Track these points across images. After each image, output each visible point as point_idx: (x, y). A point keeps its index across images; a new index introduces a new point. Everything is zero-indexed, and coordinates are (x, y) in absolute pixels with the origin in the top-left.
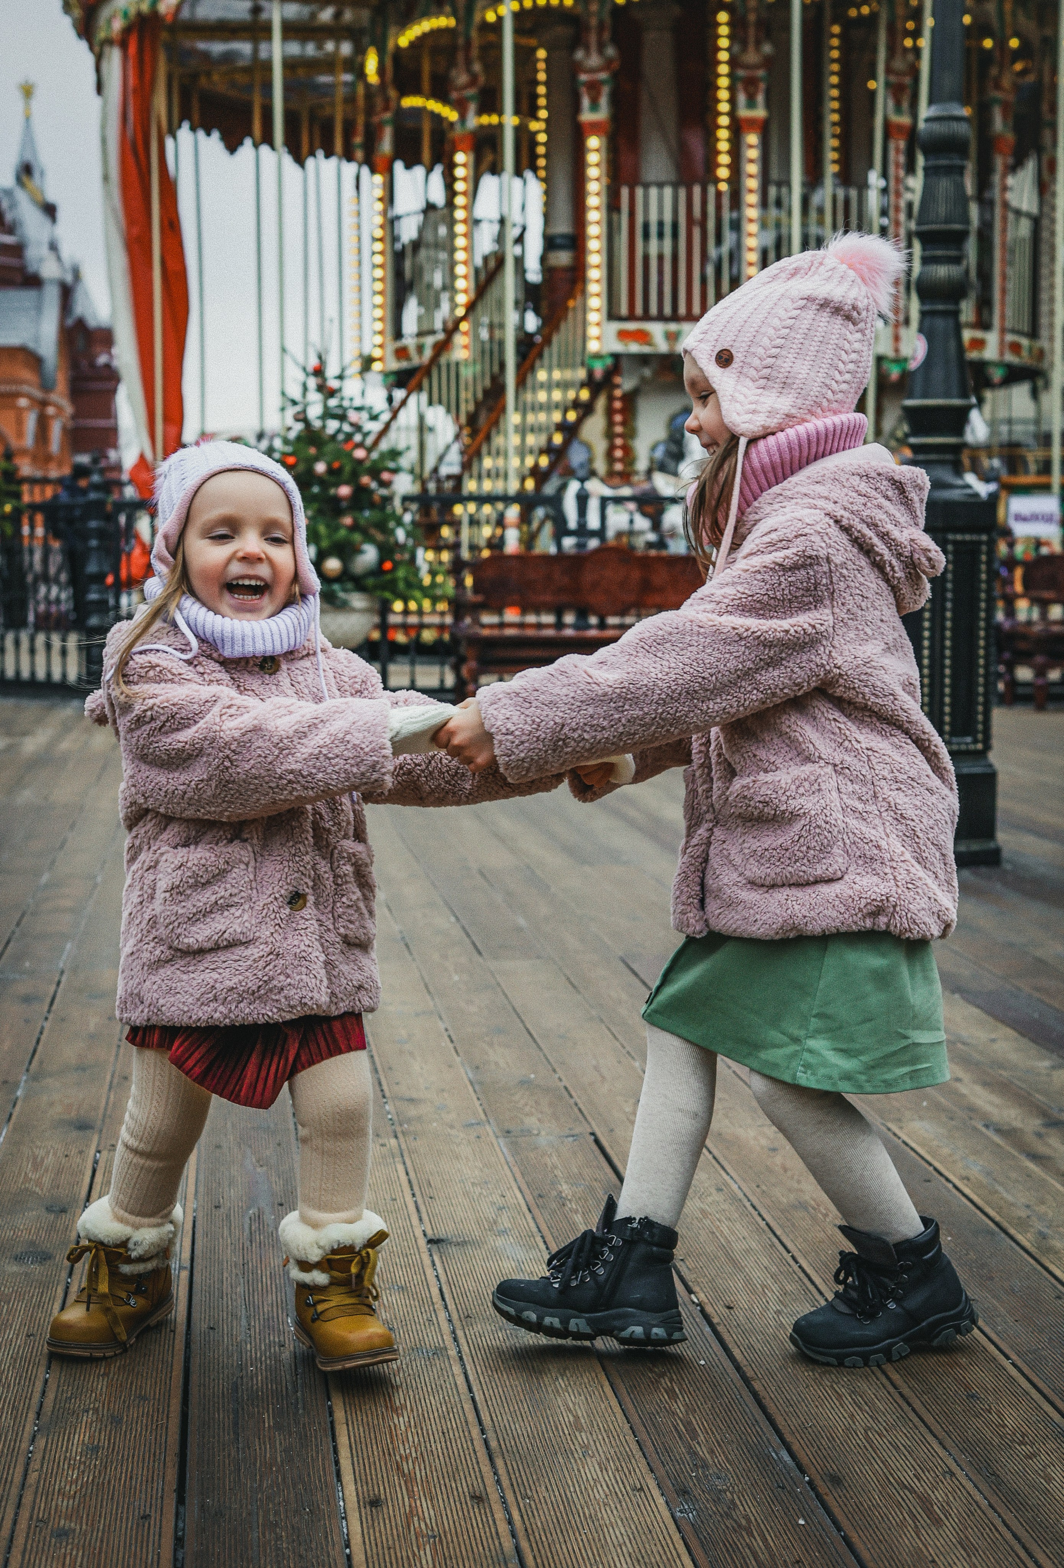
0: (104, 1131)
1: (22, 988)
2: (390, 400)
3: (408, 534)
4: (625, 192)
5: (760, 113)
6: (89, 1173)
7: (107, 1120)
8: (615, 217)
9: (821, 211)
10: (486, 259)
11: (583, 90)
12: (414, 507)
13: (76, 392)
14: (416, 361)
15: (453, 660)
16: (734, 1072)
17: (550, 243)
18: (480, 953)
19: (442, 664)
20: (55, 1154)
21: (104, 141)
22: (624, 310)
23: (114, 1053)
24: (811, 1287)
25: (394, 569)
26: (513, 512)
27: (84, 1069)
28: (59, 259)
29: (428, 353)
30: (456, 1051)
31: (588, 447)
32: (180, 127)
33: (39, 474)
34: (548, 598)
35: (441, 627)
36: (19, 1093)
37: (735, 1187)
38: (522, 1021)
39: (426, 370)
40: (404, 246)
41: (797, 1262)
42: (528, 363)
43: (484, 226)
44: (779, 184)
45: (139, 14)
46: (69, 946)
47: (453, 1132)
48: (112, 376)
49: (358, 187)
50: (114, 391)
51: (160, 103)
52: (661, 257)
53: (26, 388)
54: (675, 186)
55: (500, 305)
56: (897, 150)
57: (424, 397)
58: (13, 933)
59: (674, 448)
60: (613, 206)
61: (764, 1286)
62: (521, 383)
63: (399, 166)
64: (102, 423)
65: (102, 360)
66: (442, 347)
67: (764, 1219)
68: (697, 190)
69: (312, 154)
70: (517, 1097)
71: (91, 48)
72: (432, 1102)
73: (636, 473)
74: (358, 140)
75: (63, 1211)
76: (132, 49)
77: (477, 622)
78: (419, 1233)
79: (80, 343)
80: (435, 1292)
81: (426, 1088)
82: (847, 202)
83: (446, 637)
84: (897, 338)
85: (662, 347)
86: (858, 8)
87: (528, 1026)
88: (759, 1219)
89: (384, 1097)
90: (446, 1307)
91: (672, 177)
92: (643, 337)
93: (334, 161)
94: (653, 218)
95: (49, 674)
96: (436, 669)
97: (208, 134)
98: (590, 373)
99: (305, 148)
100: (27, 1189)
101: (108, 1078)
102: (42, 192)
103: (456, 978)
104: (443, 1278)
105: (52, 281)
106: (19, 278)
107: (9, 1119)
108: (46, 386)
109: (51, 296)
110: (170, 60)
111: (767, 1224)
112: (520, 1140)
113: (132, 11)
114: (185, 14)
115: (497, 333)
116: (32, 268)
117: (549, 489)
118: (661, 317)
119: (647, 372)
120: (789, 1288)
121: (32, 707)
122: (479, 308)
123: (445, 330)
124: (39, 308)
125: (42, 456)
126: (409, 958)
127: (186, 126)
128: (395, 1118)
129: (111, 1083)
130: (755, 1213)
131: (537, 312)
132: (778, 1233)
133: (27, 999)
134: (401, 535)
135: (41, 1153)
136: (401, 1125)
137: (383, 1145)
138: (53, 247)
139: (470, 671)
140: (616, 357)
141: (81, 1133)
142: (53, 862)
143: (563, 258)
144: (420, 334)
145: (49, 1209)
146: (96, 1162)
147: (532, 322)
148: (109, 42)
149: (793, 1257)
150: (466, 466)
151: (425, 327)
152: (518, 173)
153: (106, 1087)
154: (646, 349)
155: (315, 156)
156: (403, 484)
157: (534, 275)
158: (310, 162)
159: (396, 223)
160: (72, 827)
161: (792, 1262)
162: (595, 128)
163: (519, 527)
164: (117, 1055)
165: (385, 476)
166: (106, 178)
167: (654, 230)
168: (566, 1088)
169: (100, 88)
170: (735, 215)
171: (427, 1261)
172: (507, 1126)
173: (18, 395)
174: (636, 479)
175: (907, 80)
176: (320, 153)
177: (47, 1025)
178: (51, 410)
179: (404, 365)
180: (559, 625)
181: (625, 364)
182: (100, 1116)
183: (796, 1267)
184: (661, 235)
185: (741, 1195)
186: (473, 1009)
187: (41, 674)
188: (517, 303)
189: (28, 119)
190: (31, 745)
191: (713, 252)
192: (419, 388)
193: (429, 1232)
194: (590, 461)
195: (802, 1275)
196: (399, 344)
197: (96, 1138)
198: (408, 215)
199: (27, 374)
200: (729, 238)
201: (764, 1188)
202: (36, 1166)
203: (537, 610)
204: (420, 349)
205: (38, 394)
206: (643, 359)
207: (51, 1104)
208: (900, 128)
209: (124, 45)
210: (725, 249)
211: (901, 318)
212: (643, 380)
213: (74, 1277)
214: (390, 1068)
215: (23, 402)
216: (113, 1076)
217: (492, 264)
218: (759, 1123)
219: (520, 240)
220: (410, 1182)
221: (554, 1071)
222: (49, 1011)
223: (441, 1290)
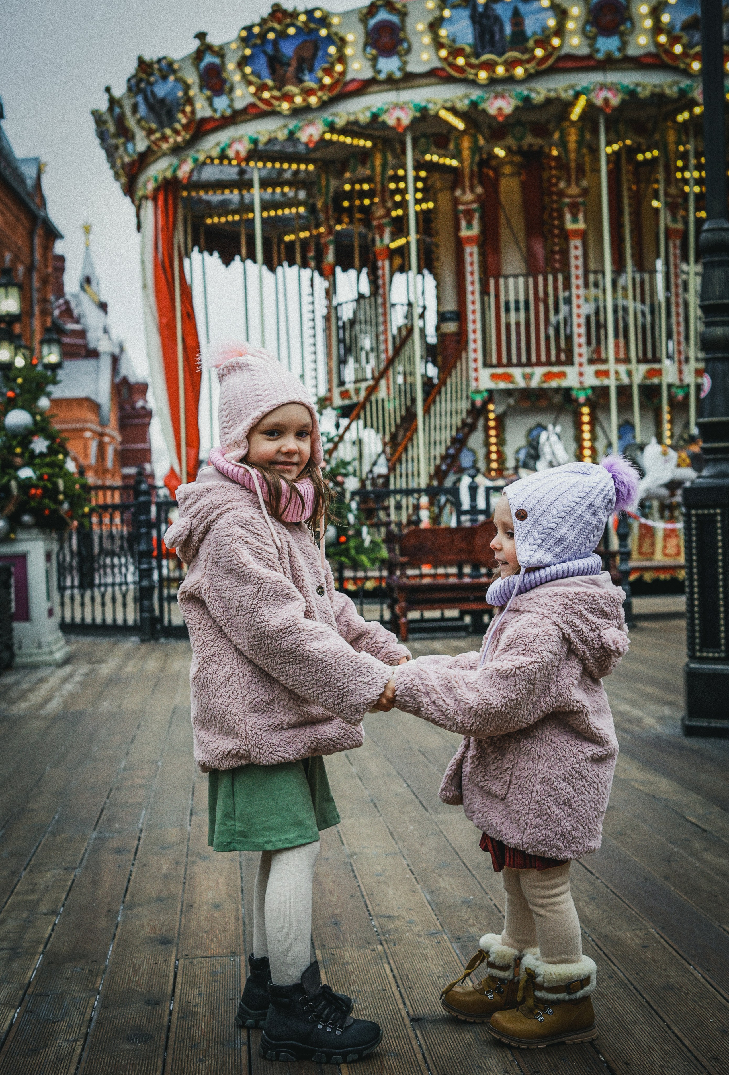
0: (180, 945)
1: (114, 844)
2: (338, 426)
3: (356, 517)
4: (492, 282)
5: (581, 225)
6: (172, 976)
7: (181, 937)
8: (486, 298)
9: (625, 289)
10: (400, 329)
11: (461, 216)
12: (357, 498)
13: (123, 426)
14: (355, 399)
15: (389, 601)
16: (611, 891)
17: (442, 317)
18: (426, 810)
19: (381, 604)
20: (147, 962)
21: (143, 262)
22: (494, 361)
23: (181, 888)
24: (683, 1048)
25: (347, 542)
26: (424, 500)
27: (162, 901)
28: (110, 339)
29: (363, 394)
30: (417, 881)
31: (473, 452)
32: (192, 250)
33: (99, 483)
34: (452, 557)
35: (381, 578)
36: (119, 919)
37: (621, 975)
38: (460, 858)
39: (363, 406)
40: (344, 323)
41: (671, 1029)
42: (430, 399)
43: (398, 308)
44: (596, 272)
45: (165, 179)
46: (144, 812)
47: (420, 939)
48: (147, 414)
49: (312, 286)
50: (148, 424)
51: (179, 236)
52: (518, 324)
53: (89, 425)
54: (526, 276)
55: (411, 360)
56: (675, 247)
57: (361, 422)
58: (105, 803)
59: (532, 452)
60: (484, 291)
61: (649, 1048)
62: (427, 411)
63: (338, 270)
64: (141, 446)
65: (140, 404)
66: (372, 390)
67: (644, 998)
68: (541, 279)
69: (280, 264)
70: (462, 913)
71: (133, 202)
72: (404, 918)
73: (507, 469)
74: (311, 254)
75: (157, 1003)
76: (161, 203)
77: (403, 575)
78: (404, 1013)
79: (125, 393)
80: (420, 1057)
81: (399, 908)
82: (642, 282)
83: (384, 585)
84: (681, 372)
85: (521, 383)
86: (643, 153)
87: (465, 861)
88: (640, 998)
89: (370, 915)
90: (428, 1068)
91: (524, 271)
92: (508, 377)
93: (295, 268)
94: (512, 298)
95: (115, 620)
96: (378, 607)
97: (211, 254)
98: (473, 404)
99: (275, 260)
100: (131, 989)
101: (179, 905)
102: (98, 296)
103: (412, 828)
104: (424, 1047)
105: (105, 353)
106: (83, 353)
107: (114, 938)
108: (103, 424)
109: (106, 362)
110: (185, 208)
111: (647, 1002)
112: (467, 944)
113: (160, 178)
114: (195, 177)
115: (409, 379)
116: (92, 345)
117: (448, 483)
118: (519, 364)
119: (512, 401)
120: (667, 1048)
121: (103, 643)
122: (396, 362)
123: (373, 378)
124: (97, 372)
125: (101, 471)
126: (378, 814)
127: (196, 249)
128: (379, 930)
129: (181, 910)
130: (637, 994)
131: (435, 363)
132: (655, 1008)
133: (119, 851)
134: (351, 518)
135: (138, 962)
136: (384, 935)
137: (373, 950)
138: (106, 331)
139: (401, 608)
140: (490, 391)
141: (164, 947)
142: (127, 753)
143: (451, 327)
144: (356, 382)
145: (147, 1003)
146: (176, 967)
147: (432, 371)
148: (145, 197)
149: (668, 1025)
150: (392, 469)
151: (360, 377)
152: (420, 272)
153: (178, 913)
154: (510, 386)
155: (282, 266)
156: (352, 484)
157: (432, 339)
158: (279, 270)
159: (339, 308)
160: (138, 727)
161: (667, 1029)
162: (470, 240)
163: (429, 509)
164: (184, 890)
165: (340, 479)
166: (145, 286)
167: (512, 306)
168: (495, 905)
169: (139, 227)
170: (567, 294)
171: (412, 1034)
172: (460, 934)
173: (84, 430)
174: (506, 473)
175: (680, 200)
176: (285, 264)
177: (134, 869)
178: (106, 439)
179: (347, 402)
180: (460, 575)
181: (496, 396)
182: (176, 935)
183: (670, 1033)
184: (517, 309)
185: (626, 981)
186: (425, 850)
187: (109, 621)
188: (422, 358)
189: (87, 247)
190: (105, 669)
191: (553, 319)
192: (358, 417)
193: (411, 1013)
194: (475, 462)
195: (675, 1039)
196: (343, 389)
197: (174, 951)
198: (346, 302)
199: (90, 416)
200: (564, 309)
201: (642, 975)
202: (136, 971)
203: (446, 564)
204: (357, 391)
205: (98, 429)
206: (508, 393)
207: (142, 926)
208: (676, 231)
209: (155, 199)
210: (561, 317)
211: (683, 357)
212: (509, 406)
213: (168, 1052)
214: (372, 895)
215: (88, 434)
216: (182, 905)
217: (404, 333)
218: (633, 928)
219: (422, 316)
220: (394, 976)
221: (486, 893)
222: (134, 859)
223: (423, 1055)
